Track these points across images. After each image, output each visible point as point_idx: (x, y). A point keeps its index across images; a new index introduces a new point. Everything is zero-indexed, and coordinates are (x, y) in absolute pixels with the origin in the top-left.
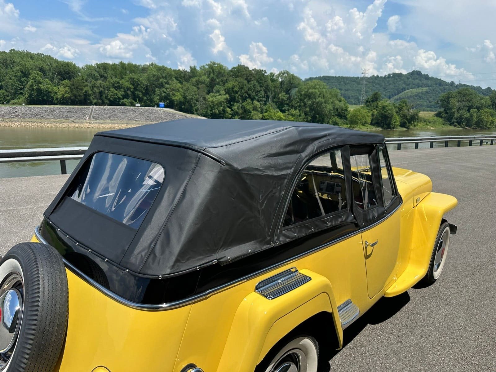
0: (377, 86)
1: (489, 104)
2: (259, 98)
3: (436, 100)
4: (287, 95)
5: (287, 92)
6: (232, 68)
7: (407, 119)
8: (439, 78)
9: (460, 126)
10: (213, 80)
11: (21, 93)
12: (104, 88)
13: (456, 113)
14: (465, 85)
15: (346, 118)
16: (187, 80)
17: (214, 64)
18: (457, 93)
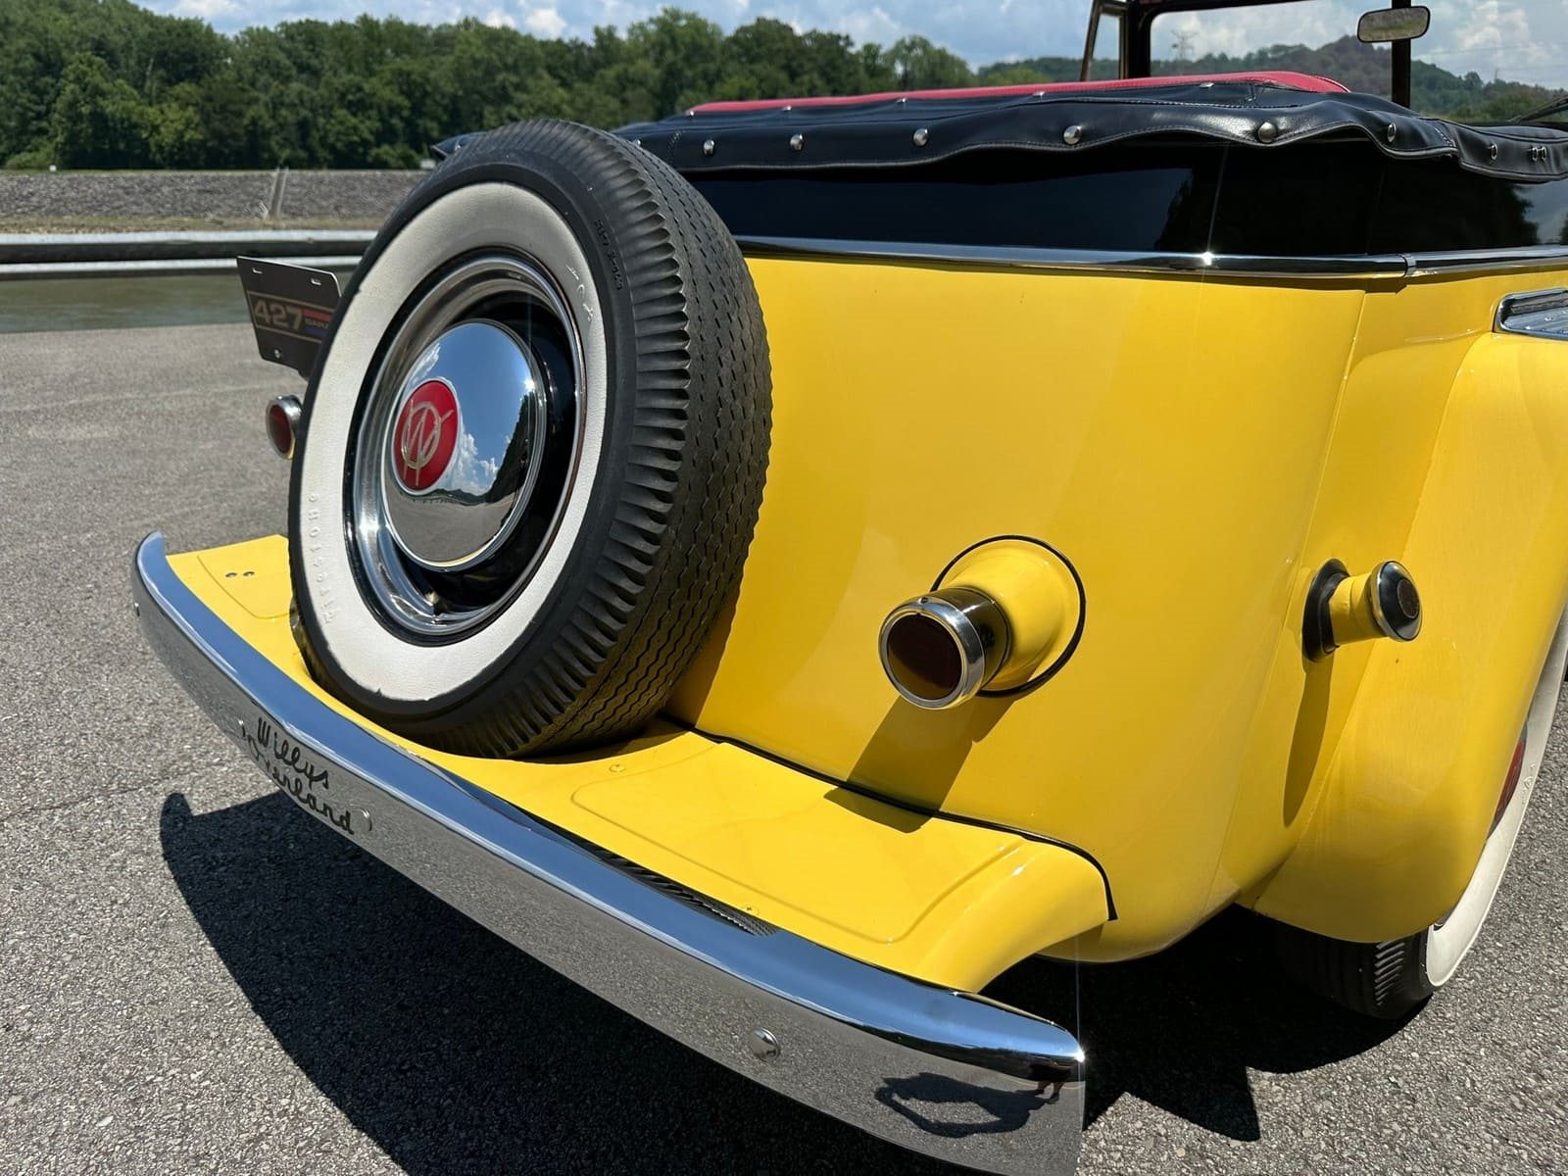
6: (738, 32)
10: (672, 73)
11: (42, 132)
12: (312, 110)
14: (1514, 86)
16: (588, 76)
17: (676, 15)
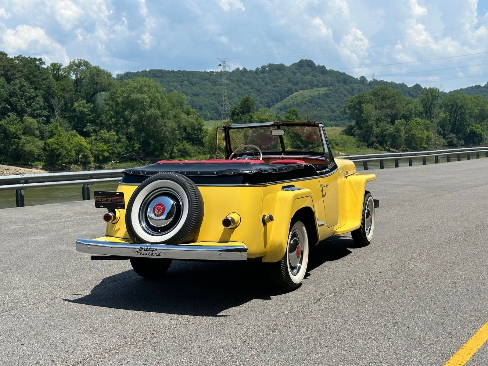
0: (246, 87)
1: (421, 111)
2: (34, 110)
3: (341, 108)
4: (89, 104)
5: (90, 98)
7: (301, 141)
8: (342, 72)
9: (383, 149)
13: (374, 127)
14: (382, 82)
15: (202, 142)
18: (371, 95)
